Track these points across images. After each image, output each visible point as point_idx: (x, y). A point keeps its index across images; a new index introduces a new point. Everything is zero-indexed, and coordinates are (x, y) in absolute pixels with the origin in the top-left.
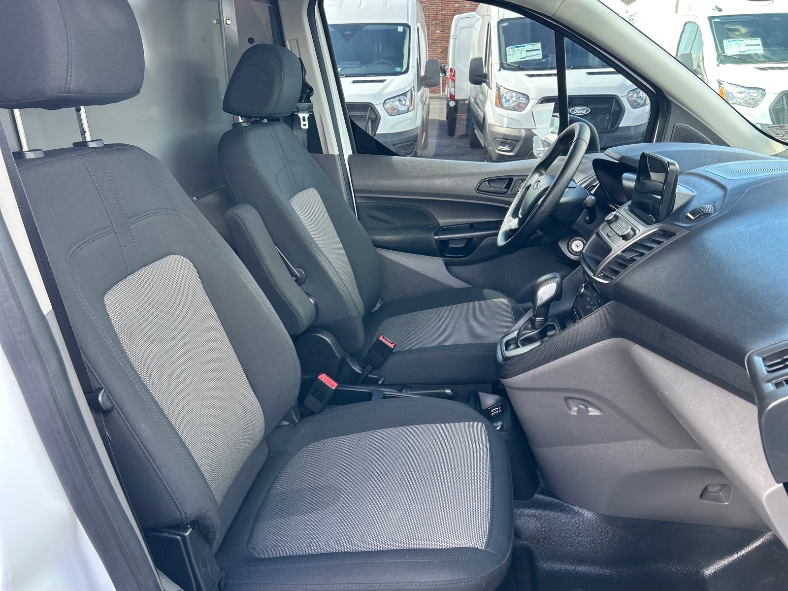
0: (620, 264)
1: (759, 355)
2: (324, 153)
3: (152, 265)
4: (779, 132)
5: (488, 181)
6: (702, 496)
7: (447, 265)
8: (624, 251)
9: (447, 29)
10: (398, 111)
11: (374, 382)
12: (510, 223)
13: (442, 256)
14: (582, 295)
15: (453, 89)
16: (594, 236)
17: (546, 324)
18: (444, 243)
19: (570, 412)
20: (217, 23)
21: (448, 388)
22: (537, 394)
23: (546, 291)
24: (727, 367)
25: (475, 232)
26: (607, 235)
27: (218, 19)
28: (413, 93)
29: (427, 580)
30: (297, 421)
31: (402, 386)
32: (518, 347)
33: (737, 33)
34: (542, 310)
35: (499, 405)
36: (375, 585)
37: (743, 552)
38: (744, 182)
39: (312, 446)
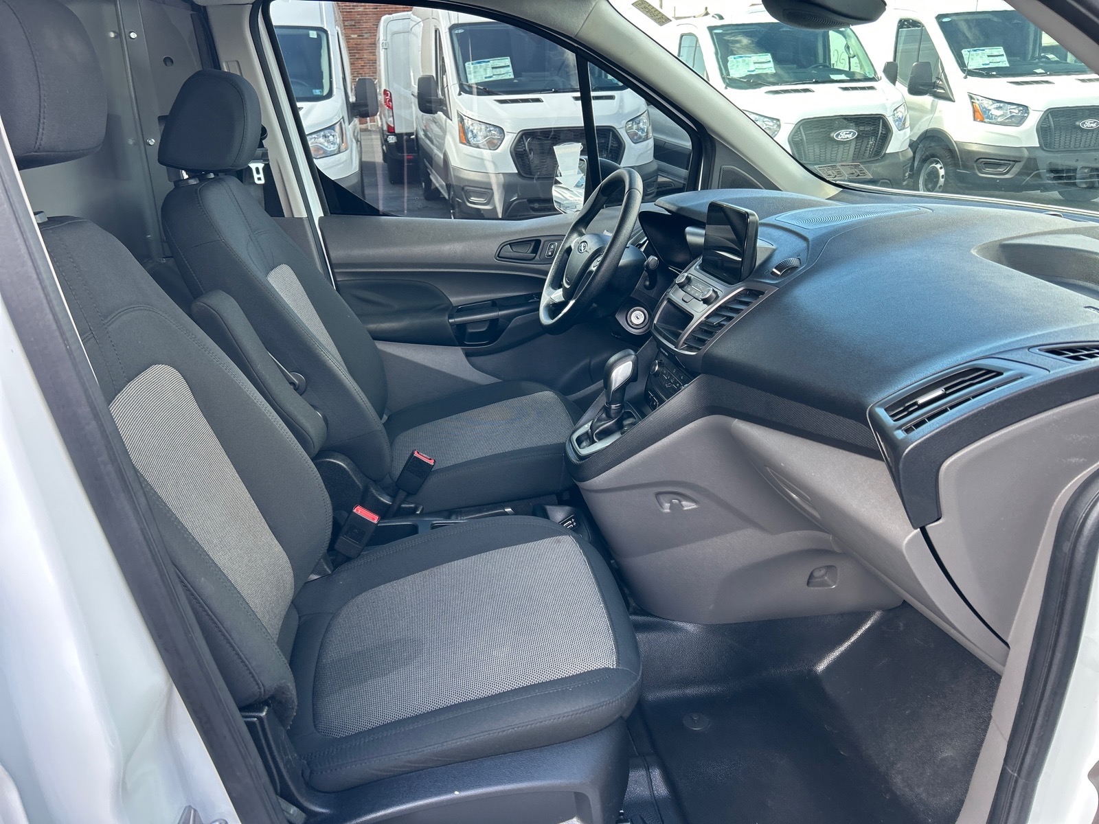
0: (706, 331)
1: (880, 406)
2: (286, 216)
3: (136, 379)
4: (830, 172)
5: (509, 244)
6: (808, 583)
7: (468, 355)
8: (708, 317)
9: (366, 33)
10: (325, 152)
11: (412, 512)
12: (552, 295)
13: (461, 344)
14: (657, 374)
15: (391, 119)
16: (665, 302)
17: (623, 411)
18: (462, 327)
19: (662, 510)
20: (115, 37)
21: (508, 507)
22: (624, 494)
23: (621, 371)
24: (845, 427)
25: (500, 310)
26: (683, 300)
27: (117, 31)
28: (343, 126)
29: (565, 710)
30: (330, 572)
31: (449, 513)
32: (594, 442)
33: (738, 45)
34: (618, 395)
35: (572, 518)
36: (507, 728)
37: (853, 639)
38: (824, 231)
39: (360, 598)
